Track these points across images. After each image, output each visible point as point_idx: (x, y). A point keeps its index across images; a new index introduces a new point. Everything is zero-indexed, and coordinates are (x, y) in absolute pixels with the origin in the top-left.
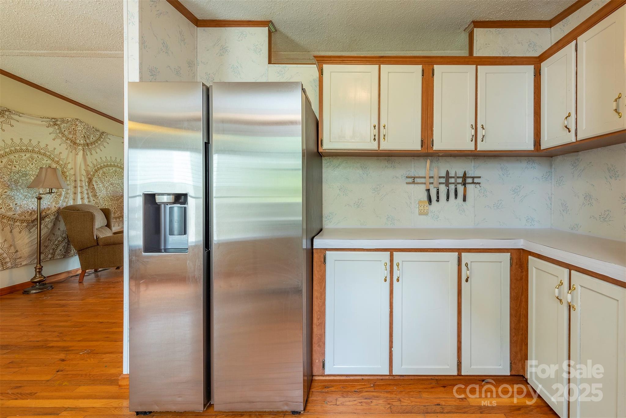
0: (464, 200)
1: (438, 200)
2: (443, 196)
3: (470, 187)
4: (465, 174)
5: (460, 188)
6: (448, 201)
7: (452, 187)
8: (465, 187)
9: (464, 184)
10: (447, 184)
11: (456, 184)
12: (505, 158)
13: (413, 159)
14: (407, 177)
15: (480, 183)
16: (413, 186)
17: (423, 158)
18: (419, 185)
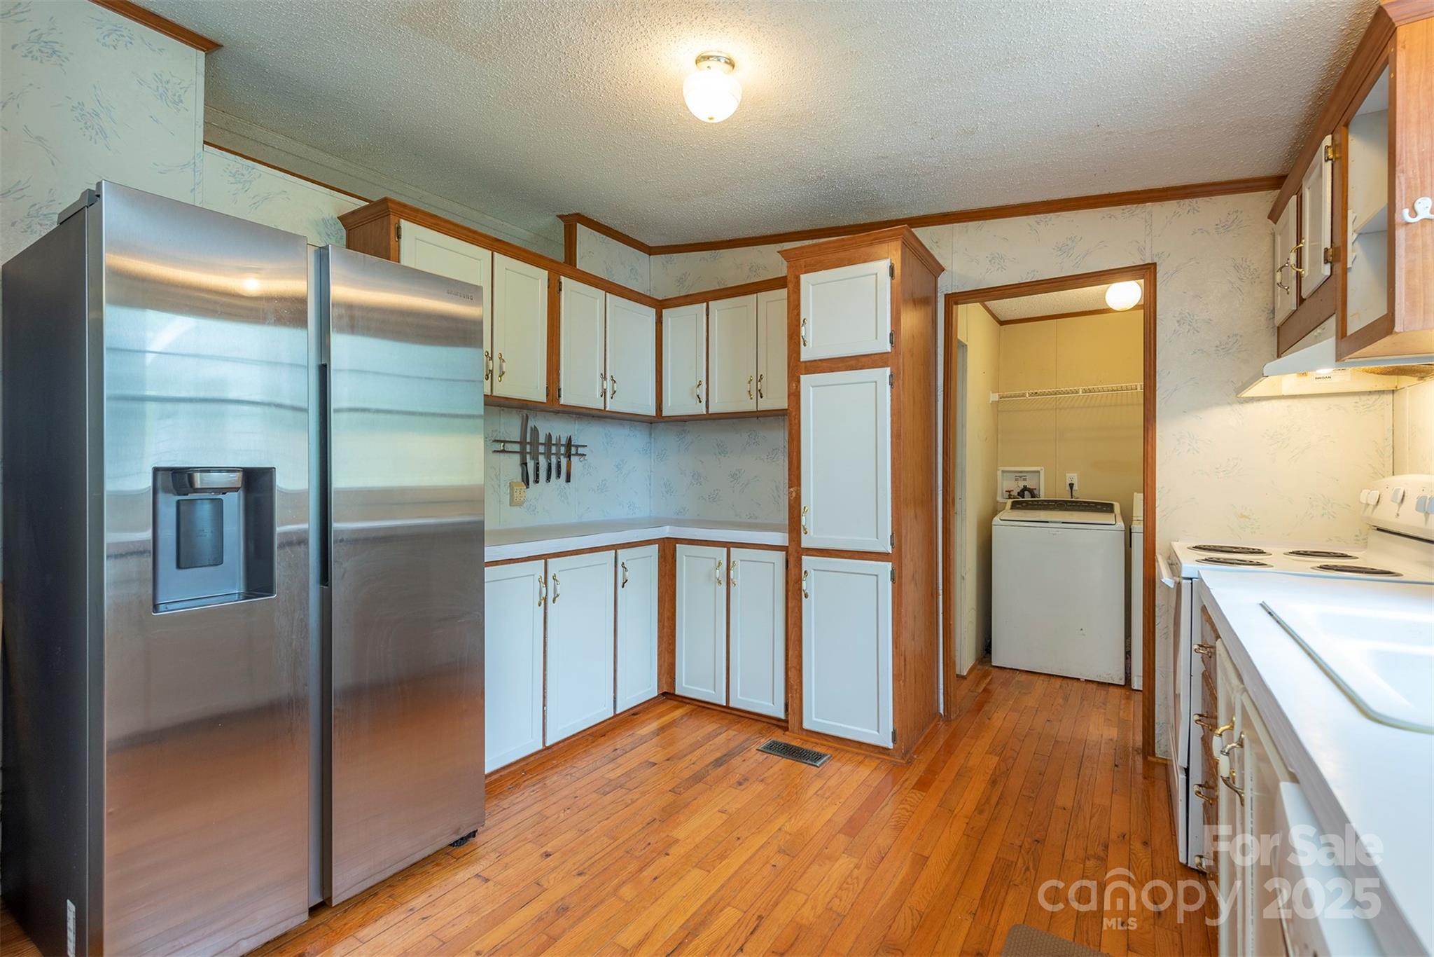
0: (568, 480)
1: (537, 481)
2: (543, 474)
3: (574, 459)
4: (570, 440)
5: (564, 461)
6: (559, 477)
7: (554, 460)
8: (570, 460)
9: (569, 456)
10: (548, 455)
11: (558, 454)
12: (610, 420)
13: (503, 410)
14: (496, 441)
15: (585, 455)
16: (502, 456)
17: (517, 411)
18: (511, 455)
